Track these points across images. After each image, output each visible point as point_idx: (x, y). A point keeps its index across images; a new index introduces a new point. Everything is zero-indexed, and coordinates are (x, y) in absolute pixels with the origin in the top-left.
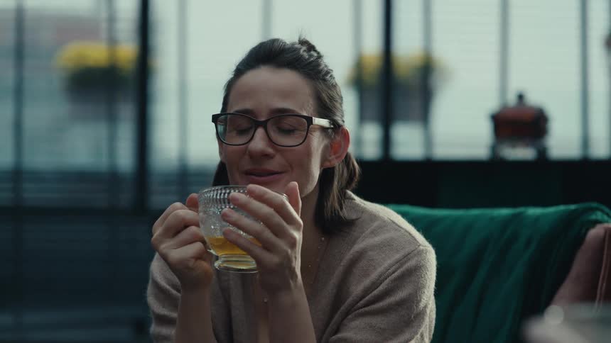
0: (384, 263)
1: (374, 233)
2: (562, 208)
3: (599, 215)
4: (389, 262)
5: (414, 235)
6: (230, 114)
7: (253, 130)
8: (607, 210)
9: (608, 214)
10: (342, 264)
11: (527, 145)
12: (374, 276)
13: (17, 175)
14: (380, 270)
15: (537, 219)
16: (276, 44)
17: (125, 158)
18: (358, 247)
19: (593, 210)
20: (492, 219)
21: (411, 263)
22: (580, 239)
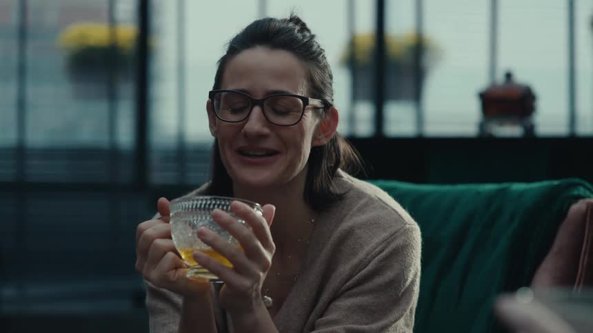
0: (372, 242)
1: (361, 210)
2: (545, 183)
3: (581, 191)
4: (376, 240)
5: (400, 213)
6: (224, 91)
7: (250, 108)
8: (588, 185)
9: (589, 190)
10: (330, 242)
11: (514, 123)
12: (361, 255)
13: (20, 152)
14: (367, 248)
15: (521, 194)
16: (272, 24)
17: (125, 135)
18: (346, 225)
19: (576, 185)
20: (478, 193)
21: (399, 242)
22: (562, 214)
